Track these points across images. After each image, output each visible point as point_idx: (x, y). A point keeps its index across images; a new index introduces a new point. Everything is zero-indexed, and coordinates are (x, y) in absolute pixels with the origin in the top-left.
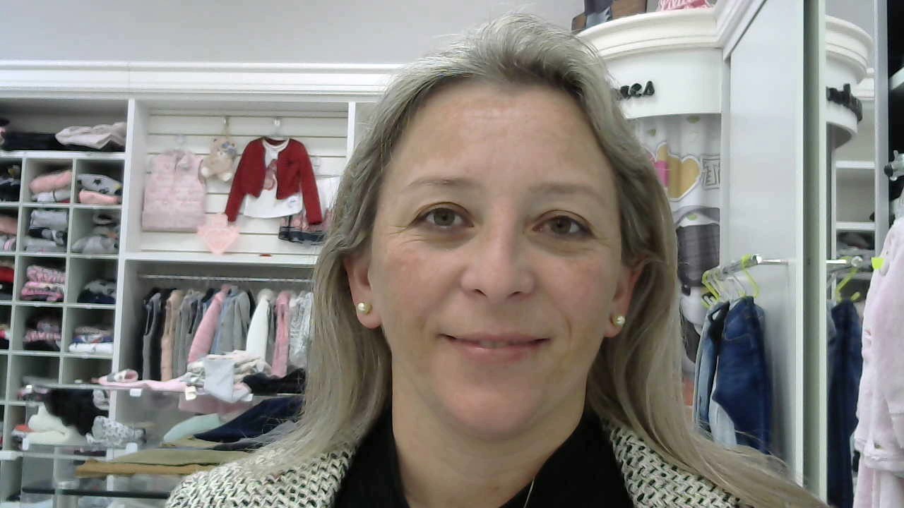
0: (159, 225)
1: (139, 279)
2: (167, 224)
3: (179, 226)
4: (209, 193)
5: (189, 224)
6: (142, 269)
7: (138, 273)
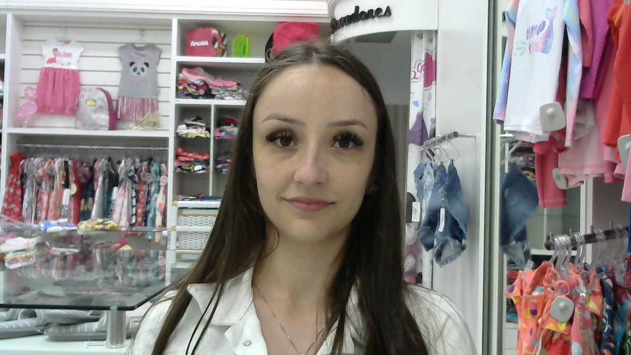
1: (18, 147)
6: (21, 140)
7: (18, 142)
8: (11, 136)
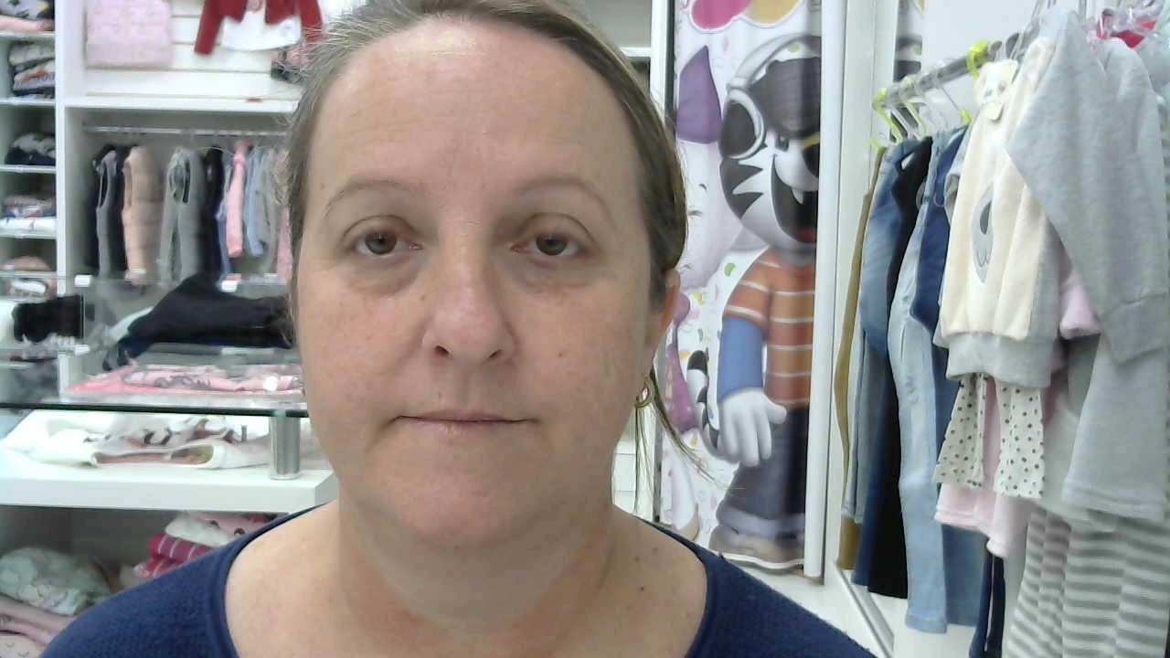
0: (110, 60)
1: (87, 133)
2: (122, 59)
3: (138, 60)
4: (174, 16)
5: (151, 57)
6: (89, 119)
7: (84, 124)
8: (74, 112)
